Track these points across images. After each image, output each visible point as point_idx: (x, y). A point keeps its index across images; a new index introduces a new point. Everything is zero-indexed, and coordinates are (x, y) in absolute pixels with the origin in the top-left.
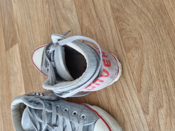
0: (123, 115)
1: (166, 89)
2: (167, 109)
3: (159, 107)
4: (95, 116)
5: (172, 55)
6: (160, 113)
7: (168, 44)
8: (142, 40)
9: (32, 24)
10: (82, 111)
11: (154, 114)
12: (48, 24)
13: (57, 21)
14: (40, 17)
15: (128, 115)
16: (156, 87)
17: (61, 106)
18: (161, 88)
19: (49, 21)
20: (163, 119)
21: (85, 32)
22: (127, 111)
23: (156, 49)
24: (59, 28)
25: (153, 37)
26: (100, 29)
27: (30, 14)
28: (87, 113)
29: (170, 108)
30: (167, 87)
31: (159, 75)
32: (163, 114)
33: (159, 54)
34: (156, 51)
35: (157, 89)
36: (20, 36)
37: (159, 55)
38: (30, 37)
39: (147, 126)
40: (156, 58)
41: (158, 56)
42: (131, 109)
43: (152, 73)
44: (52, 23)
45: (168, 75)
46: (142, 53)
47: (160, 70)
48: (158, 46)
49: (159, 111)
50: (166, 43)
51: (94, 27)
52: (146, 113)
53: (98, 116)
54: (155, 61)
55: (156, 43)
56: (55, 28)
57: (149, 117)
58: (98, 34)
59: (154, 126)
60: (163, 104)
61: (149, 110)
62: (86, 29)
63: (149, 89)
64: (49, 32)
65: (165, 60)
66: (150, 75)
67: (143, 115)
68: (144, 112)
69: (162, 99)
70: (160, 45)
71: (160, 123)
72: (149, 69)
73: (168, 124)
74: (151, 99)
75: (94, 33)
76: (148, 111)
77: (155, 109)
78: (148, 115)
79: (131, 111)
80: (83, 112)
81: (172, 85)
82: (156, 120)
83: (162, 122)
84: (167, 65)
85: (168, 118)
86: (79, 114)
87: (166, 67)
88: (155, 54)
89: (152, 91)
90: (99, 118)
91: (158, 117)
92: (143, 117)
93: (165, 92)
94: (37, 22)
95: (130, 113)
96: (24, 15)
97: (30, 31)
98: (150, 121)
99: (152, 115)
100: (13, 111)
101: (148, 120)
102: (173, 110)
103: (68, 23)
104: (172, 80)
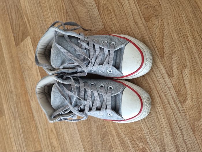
0: (149, 84)
1: (188, 49)
2: (191, 68)
3: (183, 68)
4: (122, 86)
5: (191, 15)
6: (185, 73)
7: (186, 6)
8: (161, 7)
9: (43, 12)
11: (178, 75)
12: (62, 9)
13: (71, 4)
14: (52, 3)
15: (153, 82)
16: (178, 49)
18: (183, 49)
19: (63, 6)
20: (187, 78)
21: (102, 10)
22: (152, 78)
23: (175, 13)
24: (74, 11)
25: (171, 2)
26: (117, 4)
27: (40, 2)
28: (114, 84)
29: (193, 66)
30: (189, 47)
31: (181, 37)
32: (187, 73)
33: (178, 17)
34: (176, 14)
35: (179, 50)
36: (31, 28)
37: (179, 19)
38: (43, 27)
39: (173, 89)
40: (176, 22)
41: (177, 19)
42: (156, 76)
43: (173, 37)
44: (66, 8)
45: (188, 35)
46: (162, 20)
47: (181, 32)
48: (176, 9)
49: (183, 71)
50: (184, 6)
51: (111, 3)
52: (171, 76)
53: (124, 86)
54: (175, 25)
55: (174, 7)
56: (69, 12)
57: (174, 80)
58: (116, 9)
59: (180, 86)
60: (187, 64)
61: (174, 73)
62: (103, 7)
63: (172, 53)
65: (185, 22)
66: (172, 39)
67: (168, 79)
68: (169, 75)
69: (185, 59)
70: (179, 9)
71: (186, 83)
72: (171, 33)
73: (193, 82)
74: (174, 61)
75: (111, 10)
76: (173, 73)
77: (179, 70)
78: (173, 78)
79: (156, 78)
80: (109, 84)
81: (193, 44)
82: (181, 80)
83: (187, 81)
84: (187, 26)
85: (193, 75)
86: (106, 86)
87: (186, 28)
88: (175, 18)
89: (175, 54)
90: (126, 87)
91: (183, 78)
92: (168, 80)
93: (187, 52)
94: (48, 10)
95: (156, 80)
96: (34, 4)
97: (42, 20)
98: (175, 83)
99: (176, 77)
100: (38, 94)
101: (173, 83)
102: (196, 67)
103: (84, 4)
104: (193, 39)
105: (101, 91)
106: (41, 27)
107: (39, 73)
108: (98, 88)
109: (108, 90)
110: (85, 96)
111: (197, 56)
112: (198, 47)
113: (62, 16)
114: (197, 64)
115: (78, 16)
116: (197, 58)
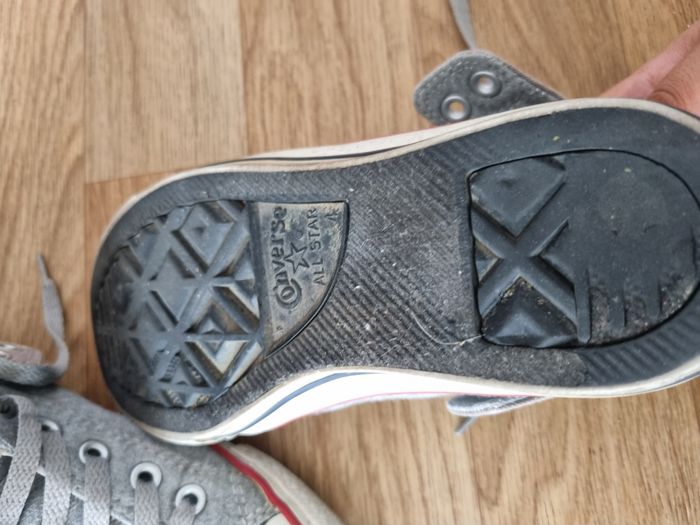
0: (379, 502)
2: (576, 487)
3: (546, 477)
4: (258, 500)
6: (547, 503)
10: (186, 469)
11: (520, 504)
15: (403, 502)
17: (68, 429)
21: (263, 78)
22: (404, 481)
24: (122, 20)
26: (341, 84)
28: (216, 480)
29: (589, 483)
32: (557, 507)
42: (421, 478)
49: (543, 495)
51: (313, 67)
52: (487, 499)
53: (268, 503)
57: (498, 517)
58: (327, 101)
60: (565, 467)
61: (504, 486)
62: (272, 63)
64: (53, 20)
68: (479, 492)
69: (566, 441)
74: (518, 435)
75: (307, 96)
76: (498, 489)
77: (529, 484)
78: (496, 509)
79: (422, 484)
80: (191, 470)
86: (172, 482)
90: (275, 514)
92: (471, 513)
93: (580, 413)
95: (416, 496)
99: (510, 510)
102: (600, 494)
105: (131, 509)
108: (119, 488)
109: (173, 507)
110: (22, 515)
111: (611, 443)
112: (625, 410)
114: (605, 482)
115: (135, 52)
116: (613, 454)
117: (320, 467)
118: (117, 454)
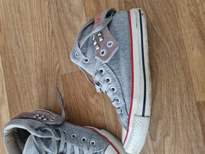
1: (174, 120)
2: (173, 137)
3: (166, 135)
4: (106, 142)
5: (184, 89)
7: (181, 78)
8: (158, 70)
9: (21, 21)
11: (160, 140)
12: (47, 27)
13: (59, 26)
14: (36, 15)
16: (166, 117)
17: (68, 132)
18: (170, 118)
19: (49, 23)
20: (168, 146)
23: (170, 80)
25: (169, 68)
27: (19, 7)
28: (97, 139)
29: (175, 136)
30: (175, 118)
31: (170, 106)
32: (168, 141)
33: (172, 86)
34: (170, 82)
35: (166, 118)
36: (2, 33)
37: (172, 87)
38: (18, 37)
39: (153, 152)
40: (169, 90)
41: (171, 88)
43: (163, 103)
44: (52, 27)
45: (177, 107)
46: (157, 83)
47: (171, 102)
48: (172, 78)
49: (166, 139)
50: (180, 77)
52: (153, 140)
53: (108, 142)
54: (168, 92)
55: (170, 75)
57: (156, 143)
59: (160, 151)
60: (170, 133)
61: (157, 137)
63: (159, 118)
64: (47, 37)
65: (177, 93)
66: (161, 105)
67: (150, 141)
68: (152, 138)
69: (170, 128)
70: (174, 78)
71: (165, 149)
72: (161, 99)
73: (172, 151)
74: (159, 126)
76: (156, 137)
77: (162, 137)
78: (155, 141)
80: (92, 138)
81: (179, 116)
82: (161, 146)
83: (167, 149)
84: (178, 98)
85: (173, 145)
86: (89, 140)
87: (177, 99)
88: (169, 85)
89: (162, 120)
90: (109, 145)
91: (164, 144)
92: (150, 143)
93: (173, 122)
94: (29, 20)
96: (10, 6)
97: (19, 29)
98: (156, 147)
101: (154, 146)
102: (178, 139)
103: (76, 33)
104: (181, 112)
105: (82, 146)
106: (16, 37)
107: (5, 90)
108: (79, 142)
109: (90, 145)
110: (64, 149)
111: (180, 128)
112: (183, 121)
113: (46, 35)
114: (179, 136)
115: (67, 43)
116: (181, 130)
117: (118, 133)
118: (78, 136)
